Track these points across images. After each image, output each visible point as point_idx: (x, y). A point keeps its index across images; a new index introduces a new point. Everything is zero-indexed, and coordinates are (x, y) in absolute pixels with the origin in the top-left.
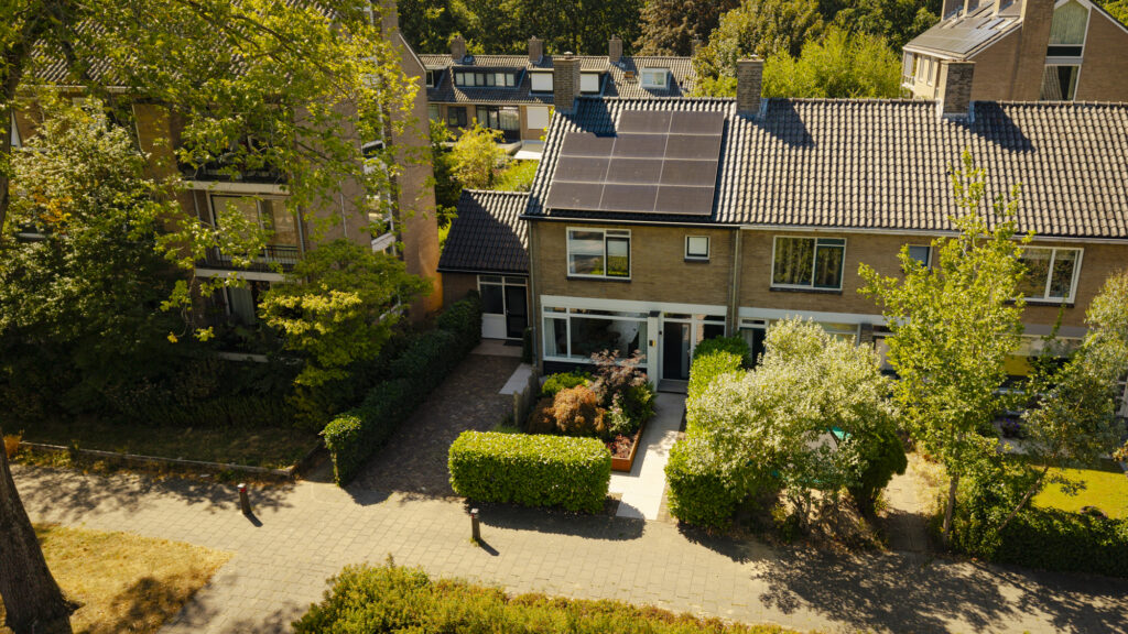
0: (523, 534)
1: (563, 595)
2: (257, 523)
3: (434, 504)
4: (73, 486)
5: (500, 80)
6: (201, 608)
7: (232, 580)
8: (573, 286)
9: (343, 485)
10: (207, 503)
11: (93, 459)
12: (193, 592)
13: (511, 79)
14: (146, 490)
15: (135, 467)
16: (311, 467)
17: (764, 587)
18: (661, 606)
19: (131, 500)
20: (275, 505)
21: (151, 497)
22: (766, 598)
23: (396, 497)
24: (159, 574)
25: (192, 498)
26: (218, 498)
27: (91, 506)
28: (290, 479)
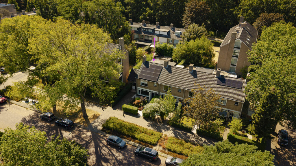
0: (128, 116)
1: (130, 122)
2: (103, 111)
3: (121, 111)
4: (87, 103)
5: (150, 31)
6: (99, 118)
7: (102, 115)
8: (141, 86)
9: (112, 107)
10: (99, 107)
11: (88, 101)
12: (98, 116)
13: (152, 31)
14: (93, 105)
15: (92, 102)
16: (109, 105)
17: (148, 124)
18: (138, 125)
19: (92, 106)
20: (106, 109)
21: (94, 106)
22: (148, 125)
23: (117, 110)
24: (96, 114)
25: (98, 107)
26: (100, 107)
27: (89, 106)
28: (107, 106)
